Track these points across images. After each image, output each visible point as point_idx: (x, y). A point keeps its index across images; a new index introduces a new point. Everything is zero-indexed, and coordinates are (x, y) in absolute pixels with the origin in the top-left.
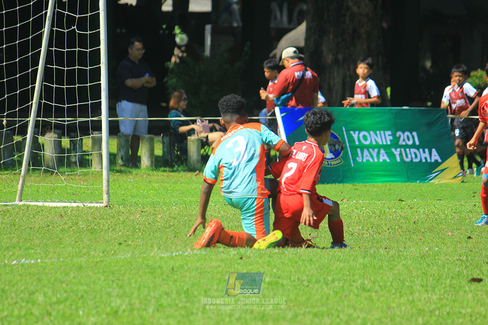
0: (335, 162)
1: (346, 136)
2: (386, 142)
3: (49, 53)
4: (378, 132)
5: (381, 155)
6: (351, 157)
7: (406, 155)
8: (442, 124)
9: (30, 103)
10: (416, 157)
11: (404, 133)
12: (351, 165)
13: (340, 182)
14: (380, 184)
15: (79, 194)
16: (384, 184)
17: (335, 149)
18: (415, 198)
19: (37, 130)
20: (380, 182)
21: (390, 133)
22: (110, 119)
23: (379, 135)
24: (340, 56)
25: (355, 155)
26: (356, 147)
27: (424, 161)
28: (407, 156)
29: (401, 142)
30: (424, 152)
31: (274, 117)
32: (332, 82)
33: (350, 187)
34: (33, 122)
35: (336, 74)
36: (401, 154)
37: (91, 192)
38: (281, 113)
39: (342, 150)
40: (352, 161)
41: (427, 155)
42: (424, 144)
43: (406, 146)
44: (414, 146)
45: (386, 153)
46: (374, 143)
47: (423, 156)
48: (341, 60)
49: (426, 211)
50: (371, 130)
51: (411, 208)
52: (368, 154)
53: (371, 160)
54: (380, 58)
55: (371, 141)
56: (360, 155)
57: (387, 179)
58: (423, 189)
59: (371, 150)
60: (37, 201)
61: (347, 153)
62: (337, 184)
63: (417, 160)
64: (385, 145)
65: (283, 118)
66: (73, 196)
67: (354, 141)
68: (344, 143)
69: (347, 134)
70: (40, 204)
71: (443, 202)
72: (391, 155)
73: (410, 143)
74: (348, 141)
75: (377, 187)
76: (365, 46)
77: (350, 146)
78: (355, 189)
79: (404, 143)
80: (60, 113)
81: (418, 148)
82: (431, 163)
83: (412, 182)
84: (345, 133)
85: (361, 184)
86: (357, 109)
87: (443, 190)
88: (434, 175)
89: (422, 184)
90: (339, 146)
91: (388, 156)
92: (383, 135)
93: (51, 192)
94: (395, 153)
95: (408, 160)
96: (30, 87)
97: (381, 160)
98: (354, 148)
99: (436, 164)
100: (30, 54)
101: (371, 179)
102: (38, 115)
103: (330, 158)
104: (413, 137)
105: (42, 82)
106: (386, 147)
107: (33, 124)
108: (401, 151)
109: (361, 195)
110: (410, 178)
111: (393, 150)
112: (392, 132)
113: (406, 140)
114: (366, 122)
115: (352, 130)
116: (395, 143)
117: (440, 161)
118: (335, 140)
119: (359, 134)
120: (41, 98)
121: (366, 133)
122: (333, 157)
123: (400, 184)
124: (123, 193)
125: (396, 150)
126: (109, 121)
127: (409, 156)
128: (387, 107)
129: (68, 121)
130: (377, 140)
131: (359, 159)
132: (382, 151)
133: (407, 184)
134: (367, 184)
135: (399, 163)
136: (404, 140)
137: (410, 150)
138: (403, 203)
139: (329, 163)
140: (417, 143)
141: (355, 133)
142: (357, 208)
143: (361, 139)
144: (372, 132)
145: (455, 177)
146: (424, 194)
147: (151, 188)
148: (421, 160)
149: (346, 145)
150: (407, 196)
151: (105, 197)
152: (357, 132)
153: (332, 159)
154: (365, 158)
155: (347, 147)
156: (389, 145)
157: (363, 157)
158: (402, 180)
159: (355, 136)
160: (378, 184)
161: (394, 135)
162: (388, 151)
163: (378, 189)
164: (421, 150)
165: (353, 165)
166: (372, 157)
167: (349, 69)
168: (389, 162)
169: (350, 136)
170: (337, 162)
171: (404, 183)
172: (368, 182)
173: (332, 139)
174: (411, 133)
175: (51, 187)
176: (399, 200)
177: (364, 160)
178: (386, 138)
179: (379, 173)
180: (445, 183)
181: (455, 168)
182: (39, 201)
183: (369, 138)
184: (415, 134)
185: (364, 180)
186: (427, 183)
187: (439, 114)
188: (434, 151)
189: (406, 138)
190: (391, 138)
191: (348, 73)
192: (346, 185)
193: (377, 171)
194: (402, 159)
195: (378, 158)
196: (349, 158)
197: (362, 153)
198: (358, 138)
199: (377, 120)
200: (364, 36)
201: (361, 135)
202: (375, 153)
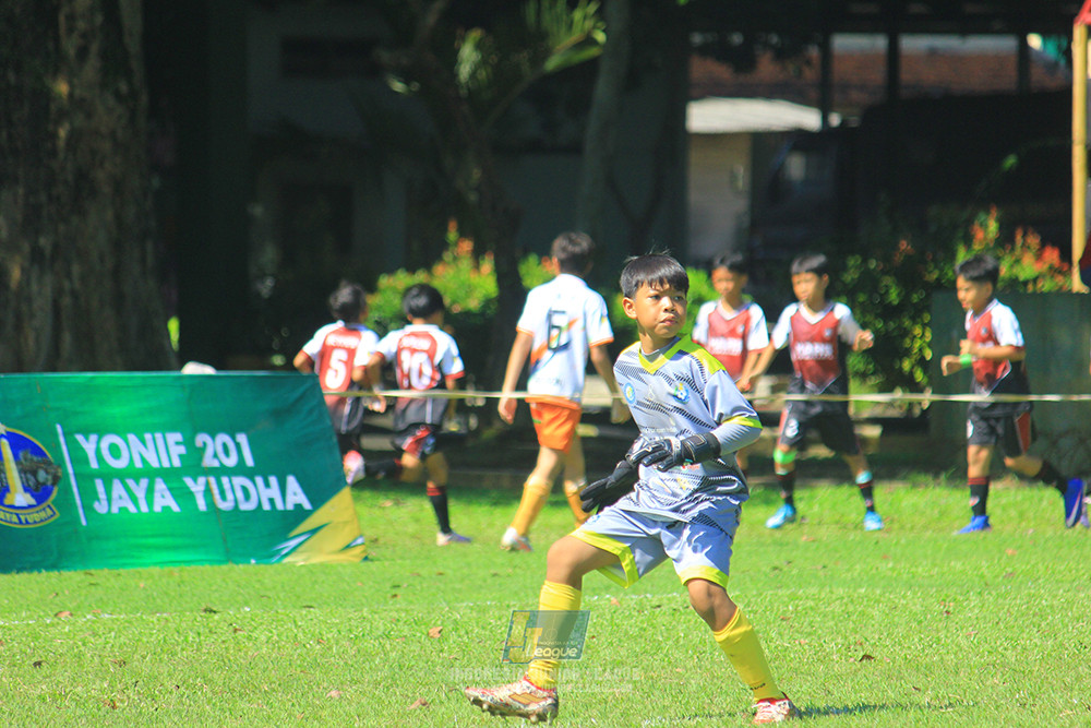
0: (36, 517)
1: (64, 448)
2: (170, 460)
4: (148, 436)
5: (157, 496)
6: (78, 502)
7: (222, 493)
8: (311, 412)
10: (247, 497)
11: (213, 437)
12: (80, 523)
13: (52, 567)
14: (156, 570)
16: (166, 570)
17: (37, 483)
18: (247, 604)
20: (156, 564)
21: (178, 437)
23: (150, 444)
24: (45, 242)
25: (89, 496)
26: (92, 476)
27: (266, 507)
28: (223, 497)
29: (209, 461)
30: (267, 485)
32: (24, 309)
33: (78, 579)
36: (208, 491)
39: (55, 484)
40: (81, 512)
41: (274, 492)
42: (268, 465)
43: (223, 471)
44: (241, 469)
45: (170, 489)
47: (265, 494)
49: (275, 637)
50: (130, 432)
51: (235, 630)
52: (124, 494)
53: (132, 509)
54: (150, 246)
55: (131, 459)
56: (102, 496)
57: (172, 556)
58: (266, 581)
59: (131, 483)
61: (67, 491)
62: (42, 574)
63: (251, 506)
64: (166, 469)
67: (86, 461)
68: (61, 465)
69: (66, 442)
71: (317, 611)
72: (183, 495)
73: (232, 461)
74: (71, 462)
75: (148, 578)
76: (109, 215)
77: (75, 475)
78: (92, 584)
79: (216, 464)
81: (250, 474)
82: (285, 513)
83: (237, 563)
84: (63, 439)
85: (106, 571)
86: (91, 379)
87: (316, 582)
88: (293, 543)
89: (262, 566)
90: (48, 473)
91: (175, 497)
92: (160, 443)
94: (193, 489)
95: (225, 506)
97: (157, 508)
98: (85, 478)
99: (299, 514)
101: (133, 557)
103: (24, 504)
104: (238, 446)
106: (168, 474)
108: (207, 484)
109: (105, 600)
110: (231, 555)
111: (188, 481)
112: (183, 435)
113: (221, 455)
114: (117, 410)
115: (78, 432)
116: (193, 463)
117: (307, 506)
118: (35, 459)
119: (98, 442)
121: (116, 439)
122: (32, 502)
123: (207, 567)
127: (230, 496)
128: (169, 370)
130: (146, 455)
131: (101, 507)
132: (160, 485)
133: (225, 567)
134: (121, 571)
135: (204, 513)
136: (215, 456)
137: (230, 481)
138: (216, 617)
139: (23, 518)
140: (249, 462)
141: (87, 439)
142: (95, 634)
143: (105, 453)
144: (132, 438)
145: (348, 547)
146: (268, 593)
148: (260, 504)
149: (66, 470)
150: (224, 598)
152: (93, 438)
153: (29, 507)
154: (117, 502)
155: (67, 475)
156: (176, 468)
157: (109, 500)
158: (210, 557)
159: (89, 446)
160: (149, 569)
161: (188, 442)
163: (149, 582)
164: (259, 480)
165: (83, 522)
166: (134, 500)
167: (69, 275)
168: (178, 514)
169: (75, 449)
170: (42, 515)
171: (216, 567)
172: (124, 565)
173: (29, 456)
174: (233, 438)
176: (205, 611)
177: (115, 509)
178: (167, 449)
179: (151, 541)
180: (322, 565)
181: (346, 523)
183: (125, 453)
184: (242, 438)
185: (113, 561)
186: (276, 565)
187: (302, 389)
188: (291, 481)
189: (220, 449)
190: (182, 450)
191: (67, 285)
192: (66, 574)
193: (146, 536)
194: (211, 504)
195: (150, 503)
196: (73, 504)
197: (108, 492)
198: (98, 452)
199: (145, 405)
200: (107, 190)
201: (104, 444)
202: (140, 491)
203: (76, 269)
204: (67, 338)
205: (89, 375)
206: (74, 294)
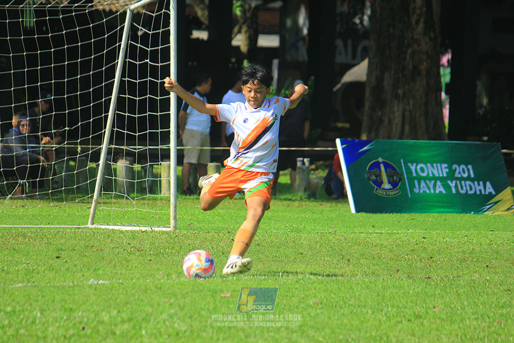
0: (393, 193)
1: (404, 168)
2: (443, 174)
3: (122, 83)
4: (435, 165)
5: (437, 187)
6: (408, 188)
7: (462, 187)
8: (496, 158)
9: (103, 131)
10: (471, 189)
11: (459, 166)
12: (408, 196)
13: (397, 212)
14: (436, 215)
15: (148, 219)
16: (440, 214)
17: (393, 180)
19: (109, 157)
20: (436, 212)
21: (446, 165)
22: (178, 148)
23: (435, 168)
24: (400, 92)
25: (412, 186)
26: (414, 179)
27: (478, 193)
28: (462, 189)
29: (457, 175)
30: (479, 185)
31: (335, 149)
32: (392, 116)
33: (407, 217)
34: (106, 149)
35: (396, 108)
36: (456, 186)
37: (159, 217)
38: (342, 144)
39: (400, 181)
40: (409, 192)
41: (482, 187)
42: (479, 177)
43: (461, 179)
44: (469, 178)
45: (443, 185)
46: (431, 175)
47: (478, 188)
48: (401, 95)
50: (428, 163)
52: (425, 185)
53: (428, 191)
55: (428, 173)
56: (417, 186)
57: (443, 210)
58: (477, 220)
59: (428, 182)
60: (108, 225)
61: (404, 183)
62: (395, 214)
63: (472, 192)
64: (441, 177)
65: (343, 149)
66: (142, 220)
67: (411, 173)
68: (402, 174)
69: (405, 166)
70: (111, 227)
71: (497, 232)
72: (447, 187)
73: (466, 175)
74: (406, 173)
75: (433, 218)
76: (424, 82)
77: (407, 178)
78: (412, 219)
79: (460, 176)
80: (131, 140)
81: (473, 180)
82: (485, 195)
83: (467, 213)
84: (403, 165)
85: (418, 214)
86: (415, 143)
87: (496, 222)
88: (488, 207)
89: (476, 215)
90: (397, 177)
91: (444, 188)
92: (439, 167)
93: (122, 216)
94: (451, 185)
95: (463, 192)
96: (103, 115)
97: (437, 192)
98: (411, 180)
99: (491, 196)
100: (103, 84)
101: (428, 209)
102: (111, 142)
103: (388, 188)
104: (468, 170)
105: (115, 111)
106: (442, 179)
107: (105, 151)
108: (456, 183)
109: (417, 225)
110: (465, 210)
111: (449, 182)
112: (448, 165)
113: (462, 173)
114: (423, 155)
115: (410, 162)
116: (451, 176)
117: (494, 193)
118: (393, 171)
119: (416, 166)
120: (113, 126)
121: (423, 166)
122: (391, 187)
123: (455, 215)
124: (189, 218)
125: (452, 182)
126: (178, 149)
127: (464, 188)
128: (444, 140)
129: (139, 149)
130: (434, 172)
131: (416, 191)
132: (439, 183)
133: (462, 215)
134: (423, 214)
135: (454, 194)
136: (459, 173)
137: (465, 183)
139: (388, 193)
140: (472, 176)
141: (412, 165)
143: (419, 170)
144: (429, 165)
145: (508, 209)
146: (478, 225)
147: (216, 214)
148: (476, 192)
149: (404, 176)
150: (461, 226)
151: (172, 222)
152: (414, 165)
153: (390, 189)
154: (422, 189)
155: (404, 178)
156: (445, 177)
157: (419, 188)
158: (456, 210)
159: (413, 168)
160: (434, 214)
161: (450, 167)
162: (444, 183)
163: (433, 219)
164: (476, 183)
165: (410, 196)
166: (429, 188)
167: (408, 104)
168: (444, 194)
169: (408, 169)
170: (395, 192)
171: (459, 214)
172: (424, 212)
173: (391, 170)
174: (467, 167)
175: (122, 211)
177: (421, 192)
178: (442, 170)
180: (499, 215)
181: (508, 200)
182: (110, 225)
183: (426, 171)
184: (470, 167)
185: (421, 211)
186: (481, 215)
187: (494, 149)
188: (488, 184)
189: (461, 171)
190: (447, 170)
191: (408, 108)
192: (403, 215)
193: (432, 202)
194: (457, 191)
195: (435, 189)
196: (406, 189)
197: (419, 184)
198: (416, 170)
199: (434, 153)
200: (424, 73)
201: (419, 167)
202: (431, 185)
203: (411, 102)
204: (407, 128)
205: (414, 141)
206: (410, 111)
